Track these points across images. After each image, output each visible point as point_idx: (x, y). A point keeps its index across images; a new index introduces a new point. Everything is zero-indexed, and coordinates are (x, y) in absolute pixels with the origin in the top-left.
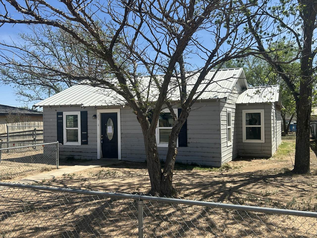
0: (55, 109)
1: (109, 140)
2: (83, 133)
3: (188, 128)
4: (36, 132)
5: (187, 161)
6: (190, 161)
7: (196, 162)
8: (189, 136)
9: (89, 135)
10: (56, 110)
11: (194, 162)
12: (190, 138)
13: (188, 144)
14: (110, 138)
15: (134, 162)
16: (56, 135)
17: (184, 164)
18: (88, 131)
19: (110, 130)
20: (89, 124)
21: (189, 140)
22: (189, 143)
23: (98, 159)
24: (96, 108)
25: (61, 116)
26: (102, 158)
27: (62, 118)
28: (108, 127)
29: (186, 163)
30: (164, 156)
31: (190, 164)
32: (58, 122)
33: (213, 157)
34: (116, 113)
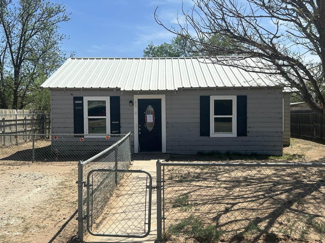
0: (72, 92)
1: (148, 130)
2: (113, 122)
3: (248, 116)
4: (5, 123)
5: (246, 151)
6: (249, 151)
7: (256, 151)
8: (248, 125)
9: (121, 125)
10: (72, 94)
11: (254, 151)
12: (250, 127)
13: (248, 134)
14: (150, 129)
15: (182, 155)
16: (73, 125)
17: (243, 155)
18: (121, 120)
19: (150, 118)
20: (122, 111)
21: (248, 130)
22: (249, 132)
23: (135, 153)
24: (133, 92)
25: (81, 102)
26: (139, 151)
27: (82, 105)
28: (148, 116)
29: (246, 153)
30: (219, 146)
31: (250, 154)
32: (75, 109)
33: (274, 146)
34: (160, 100)
